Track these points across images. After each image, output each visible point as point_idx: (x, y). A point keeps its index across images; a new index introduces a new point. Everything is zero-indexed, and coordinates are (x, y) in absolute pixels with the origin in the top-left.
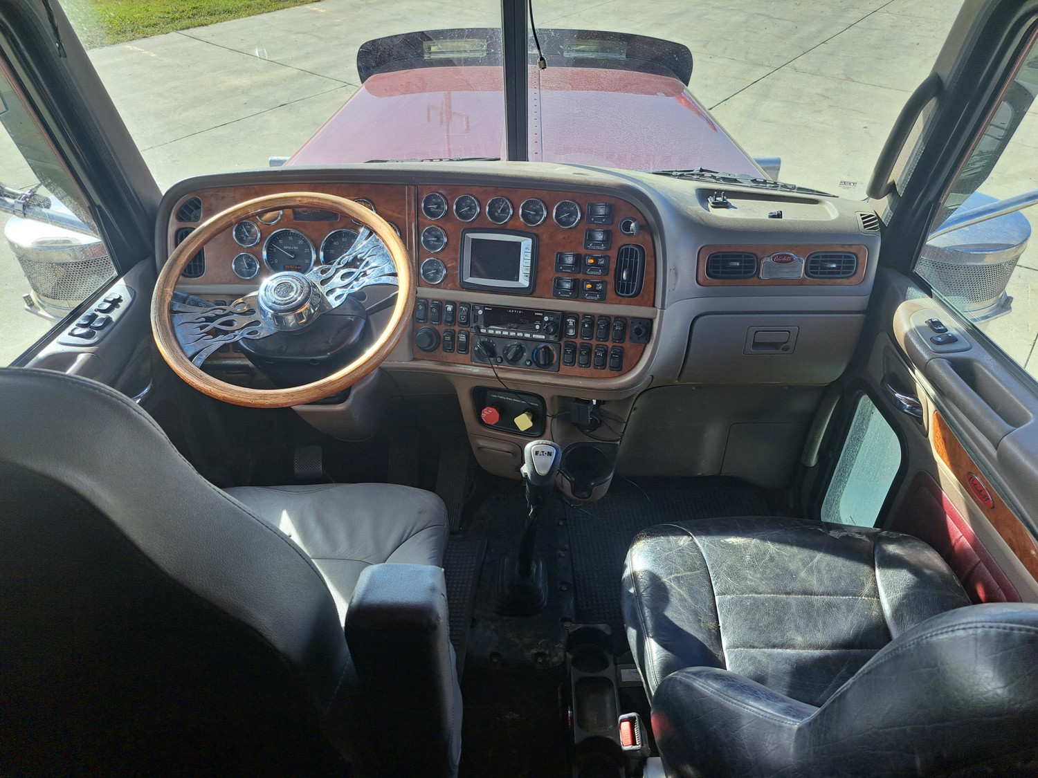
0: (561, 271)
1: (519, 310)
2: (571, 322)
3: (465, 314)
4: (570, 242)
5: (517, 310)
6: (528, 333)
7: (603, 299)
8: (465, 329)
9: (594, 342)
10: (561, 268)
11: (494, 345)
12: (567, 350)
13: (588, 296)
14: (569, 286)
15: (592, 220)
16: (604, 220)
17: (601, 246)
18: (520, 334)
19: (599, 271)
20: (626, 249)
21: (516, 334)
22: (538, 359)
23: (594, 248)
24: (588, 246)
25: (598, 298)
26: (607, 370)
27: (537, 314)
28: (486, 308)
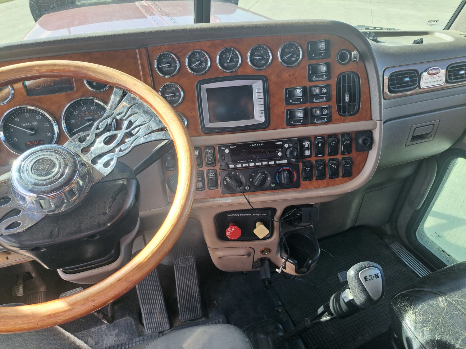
0: (291, 104)
1: (260, 143)
2: (306, 144)
3: (211, 155)
4: (296, 78)
5: (259, 143)
6: (271, 161)
7: (330, 121)
8: (212, 168)
9: (327, 158)
10: (291, 101)
11: (241, 176)
12: (306, 168)
13: (317, 120)
14: (301, 115)
15: (313, 56)
16: (323, 55)
17: (324, 76)
18: (265, 163)
19: (324, 99)
20: (344, 77)
21: (262, 164)
22: (281, 181)
23: (317, 80)
24: (312, 79)
25: (326, 120)
26: (340, 178)
27: (278, 143)
28: (231, 147)
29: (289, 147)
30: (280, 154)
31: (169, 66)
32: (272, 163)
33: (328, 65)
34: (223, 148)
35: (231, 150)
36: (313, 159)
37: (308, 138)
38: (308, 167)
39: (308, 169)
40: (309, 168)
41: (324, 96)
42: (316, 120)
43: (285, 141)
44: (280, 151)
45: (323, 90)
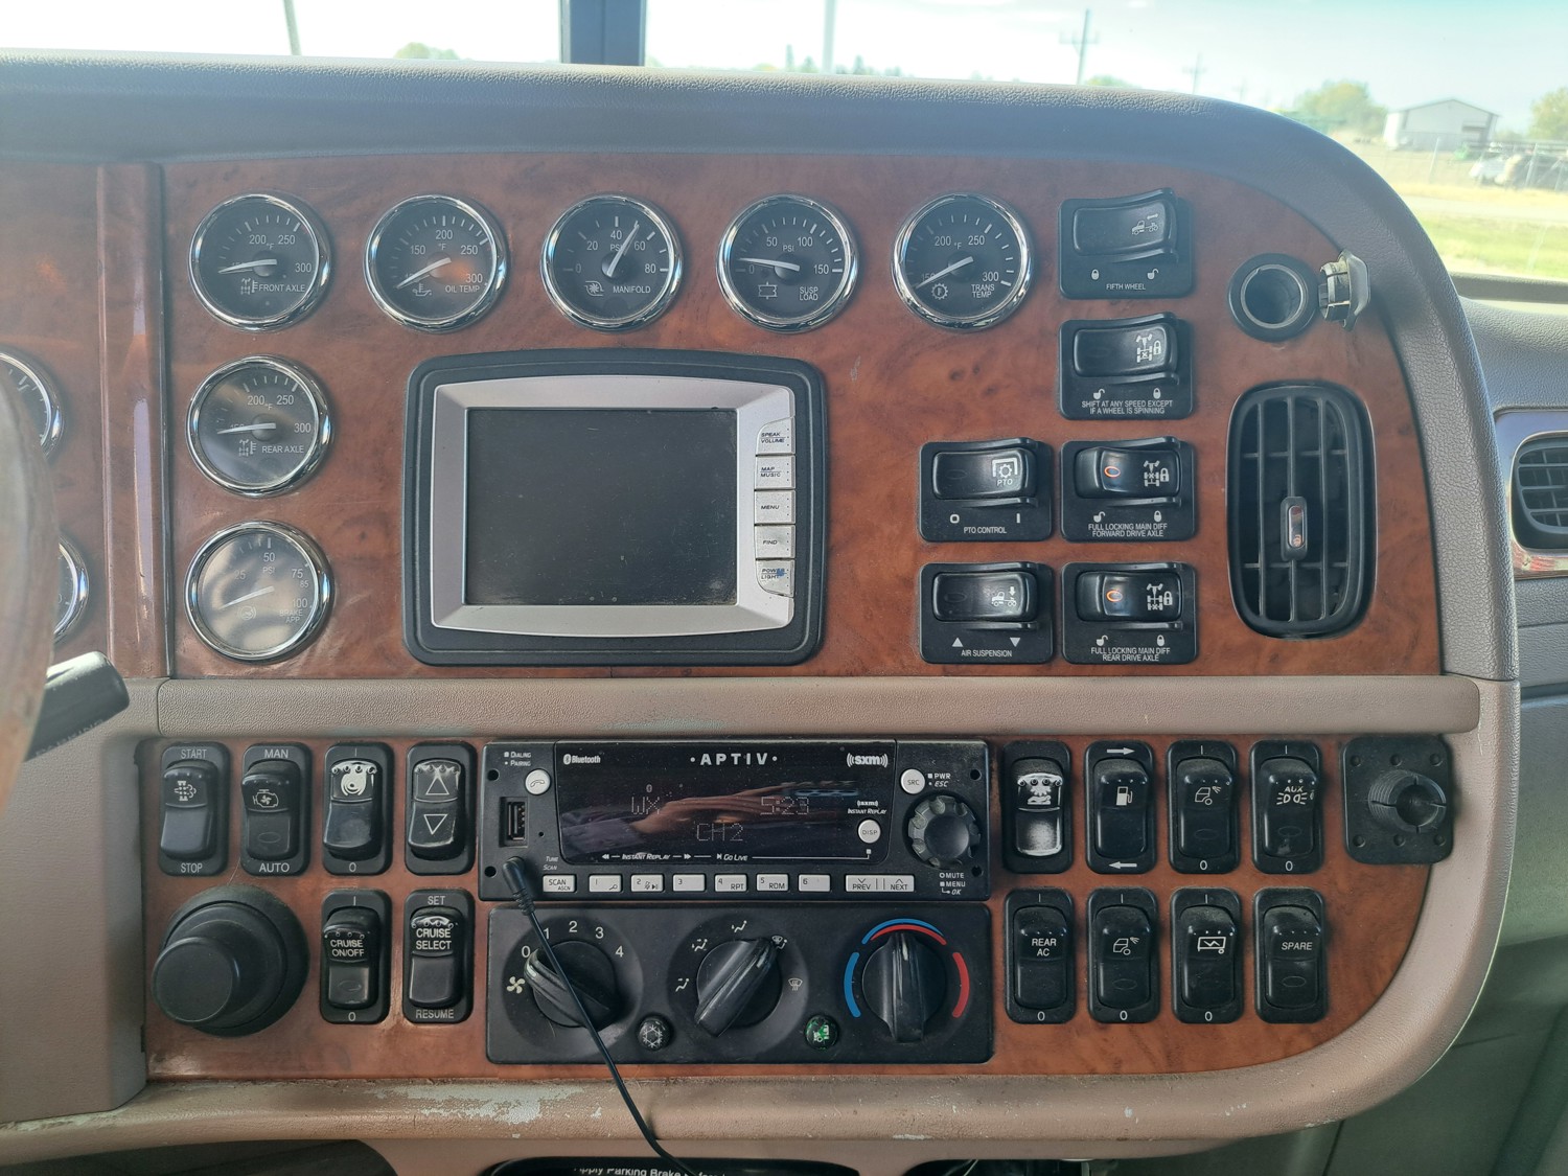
0: (955, 536)
1: (754, 750)
2: (1040, 784)
3: (447, 796)
5: (743, 749)
6: (812, 868)
7: (1184, 655)
8: (448, 882)
9: (1166, 885)
10: (954, 519)
11: (620, 952)
12: (1036, 942)
13: (1109, 645)
14: (1013, 601)
15: (1095, 276)
16: (1151, 276)
17: (1157, 395)
18: (771, 882)
19: (1152, 521)
20: (1275, 409)
21: (751, 883)
22: (869, 1003)
23: (1113, 411)
24: (1085, 404)
25: (1162, 651)
26: (1251, 1024)
27: (860, 760)
28: (568, 759)
29: (928, 795)
30: (869, 832)
31: (274, 274)
32: (816, 883)
33: (1181, 336)
34: (515, 759)
35: (562, 778)
36: (1081, 884)
37: (1050, 749)
38: (1045, 936)
39: (1044, 945)
40: (1054, 941)
41: (1153, 507)
42: (1100, 642)
43: (906, 749)
44: (870, 811)
45: (1148, 471)
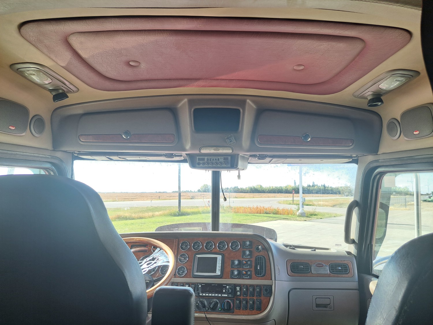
2: (238, 288)
4: (236, 256)
5: (215, 284)
6: (220, 294)
9: (248, 297)
10: (233, 266)
11: (205, 302)
15: (245, 247)
16: (248, 247)
18: (216, 295)
19: (248, 267)
22: (224, 307)
23: (246, 258)
24: (243, 257)
25: (249, 277)
26: (255, 311)
27: (224, 285)
28: (202, 284)
29: (229, 288)
31: (186, 247)
33: (250, 252)
34: (199, 284)
35: (202, 286)
37: (239, 285)
40: (238, 302)
42: (244, 277)
43: (227, 284)
44: (224, 289)
45: (248, 262)
